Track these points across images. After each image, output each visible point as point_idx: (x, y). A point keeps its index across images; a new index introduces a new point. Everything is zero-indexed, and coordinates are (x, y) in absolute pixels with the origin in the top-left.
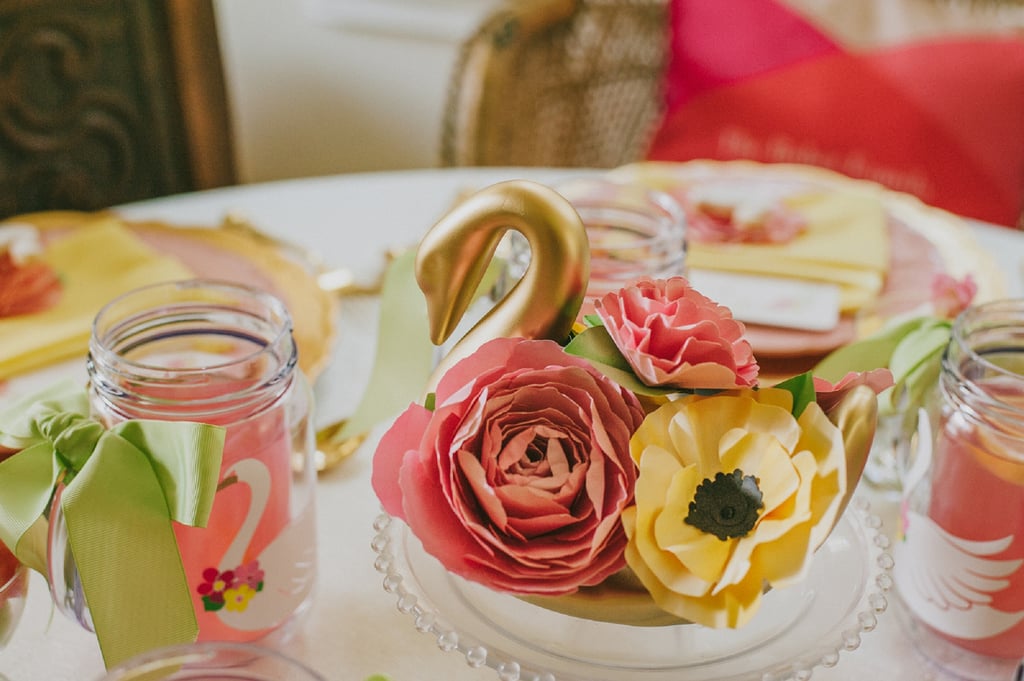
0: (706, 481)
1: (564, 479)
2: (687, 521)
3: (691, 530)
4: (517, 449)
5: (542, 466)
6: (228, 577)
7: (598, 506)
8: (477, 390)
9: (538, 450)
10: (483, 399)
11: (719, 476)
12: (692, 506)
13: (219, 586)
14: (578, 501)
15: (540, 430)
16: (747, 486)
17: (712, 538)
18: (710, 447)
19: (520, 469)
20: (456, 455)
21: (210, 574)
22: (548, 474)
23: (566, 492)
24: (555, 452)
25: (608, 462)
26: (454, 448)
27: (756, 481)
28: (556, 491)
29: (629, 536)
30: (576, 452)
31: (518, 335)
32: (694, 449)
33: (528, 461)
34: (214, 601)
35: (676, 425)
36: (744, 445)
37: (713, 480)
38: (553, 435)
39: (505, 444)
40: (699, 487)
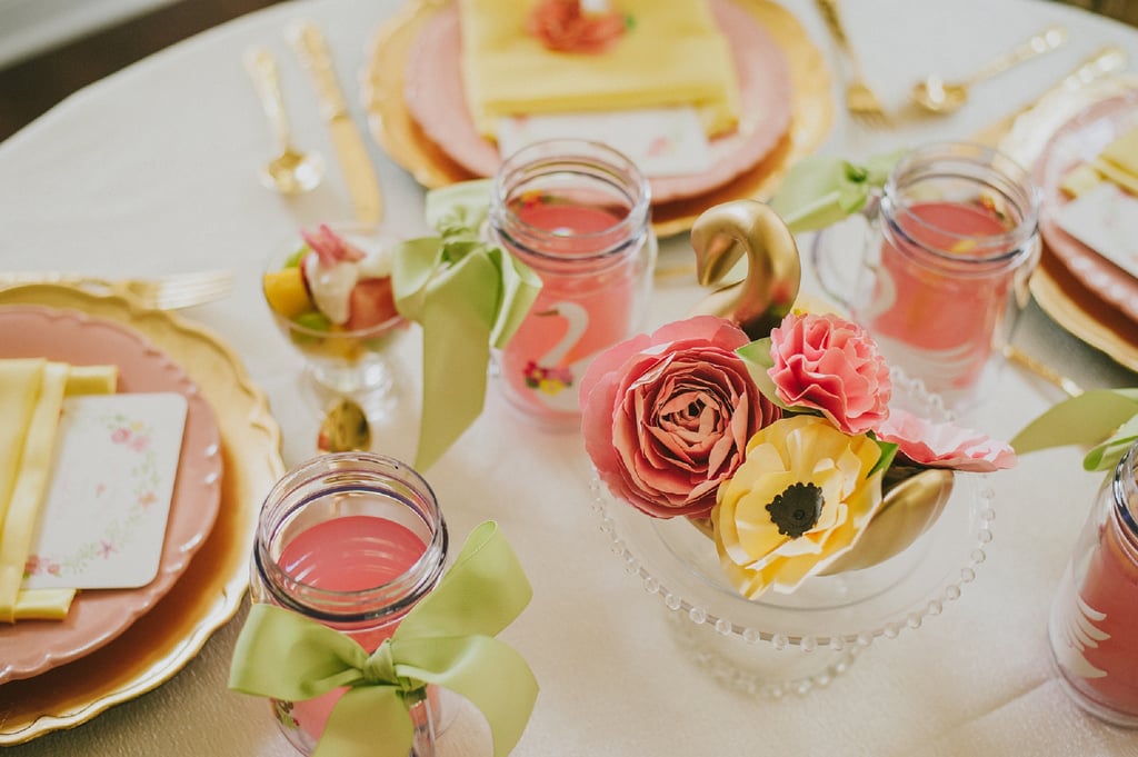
0: (800, 484)
1: (702, 438)
2: (768, 507)
3: (767, 515)
4: (682, 403)
5: (693, 422)
6: (545, 372)
7: (712, 470)
8: (668, 352)
9: (696, 409)
10: (668, 361)
11: (811, 485)
12: (778, 497)
13: (537, 374)
14: (702, 459)
15: (703, 396)
16: (820, 503)
17: (775, 528)
18: (812, 460)
19: (677, 417)
20: (633, 391)
21: (532, 366)
22: (695, 429)
23: (696, 448)
24: (706, 417)
25: (734, 446)
26: (633, 387)
27: (823, 503)
28: (691, 444)
29: (718, 501)
30: (720, 423)
31: (730, 318)
32: (799, 459)
33: (687, 414)
34: (534, 383)
35: (794, 435)
36: (827, 474)
37: (806, 485)
38: (711, 404)
39: (674, 396)
40: (792, 486)
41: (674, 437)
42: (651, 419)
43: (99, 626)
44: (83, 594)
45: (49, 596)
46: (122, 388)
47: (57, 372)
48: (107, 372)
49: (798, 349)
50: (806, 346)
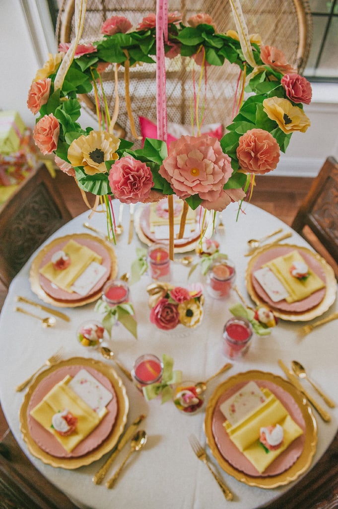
1: (171, 315)
2: (186, 316)
5: (169, 314)
7: (176, 317)
9: (167, 312)
11: (189, 309)
12: (186, 314)
14: (173, 317)
16: (192, 310)
17: (189, 318)
18: (186, 306)
24: (169, 312)
25: (176, 312)
28: (171, 317)
29: (180, 319)
30: (172, 311)
32: (185, 308)
35: (182, 305)
36: (190, 306)
38: (169, 310)
40: (187, 311)
41: (168, 318)
42: (164, 318)
43: (113, 408)
44: (106, 406)
45: (102, 413)
46: (72, 377)
47: (61, 383)
48: (67, 377)
49: (176, 297)
50: (177, 295)
